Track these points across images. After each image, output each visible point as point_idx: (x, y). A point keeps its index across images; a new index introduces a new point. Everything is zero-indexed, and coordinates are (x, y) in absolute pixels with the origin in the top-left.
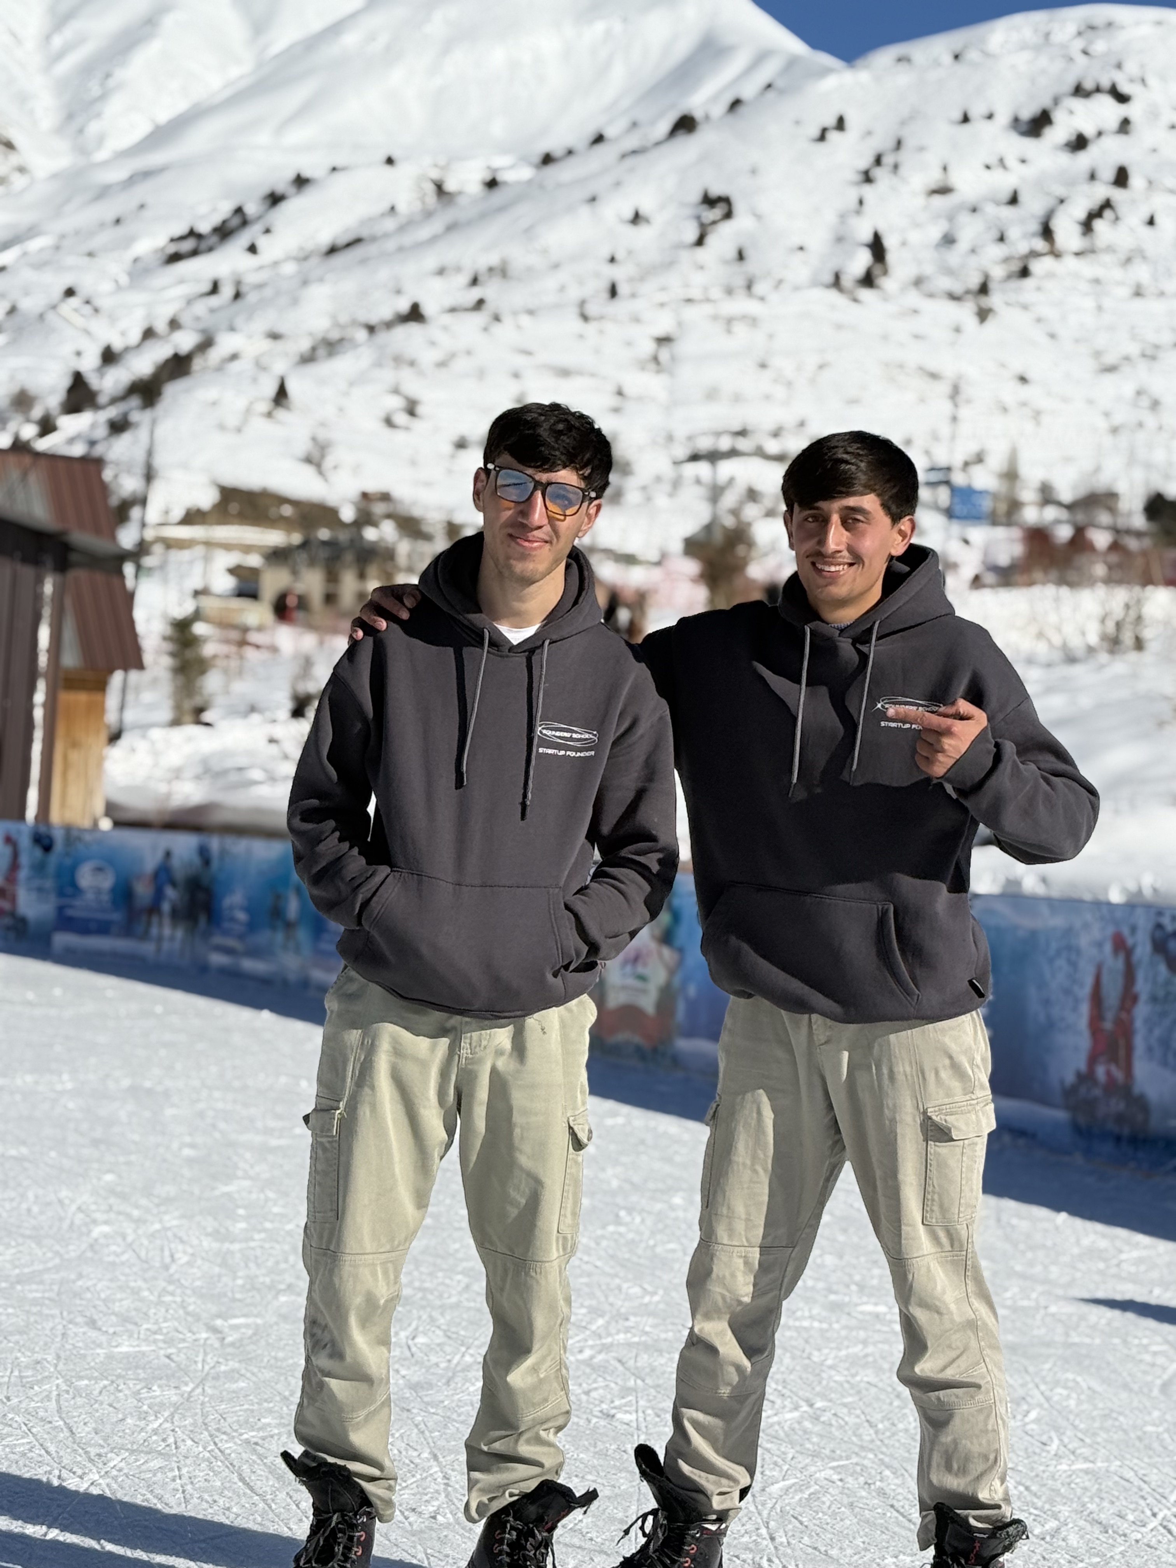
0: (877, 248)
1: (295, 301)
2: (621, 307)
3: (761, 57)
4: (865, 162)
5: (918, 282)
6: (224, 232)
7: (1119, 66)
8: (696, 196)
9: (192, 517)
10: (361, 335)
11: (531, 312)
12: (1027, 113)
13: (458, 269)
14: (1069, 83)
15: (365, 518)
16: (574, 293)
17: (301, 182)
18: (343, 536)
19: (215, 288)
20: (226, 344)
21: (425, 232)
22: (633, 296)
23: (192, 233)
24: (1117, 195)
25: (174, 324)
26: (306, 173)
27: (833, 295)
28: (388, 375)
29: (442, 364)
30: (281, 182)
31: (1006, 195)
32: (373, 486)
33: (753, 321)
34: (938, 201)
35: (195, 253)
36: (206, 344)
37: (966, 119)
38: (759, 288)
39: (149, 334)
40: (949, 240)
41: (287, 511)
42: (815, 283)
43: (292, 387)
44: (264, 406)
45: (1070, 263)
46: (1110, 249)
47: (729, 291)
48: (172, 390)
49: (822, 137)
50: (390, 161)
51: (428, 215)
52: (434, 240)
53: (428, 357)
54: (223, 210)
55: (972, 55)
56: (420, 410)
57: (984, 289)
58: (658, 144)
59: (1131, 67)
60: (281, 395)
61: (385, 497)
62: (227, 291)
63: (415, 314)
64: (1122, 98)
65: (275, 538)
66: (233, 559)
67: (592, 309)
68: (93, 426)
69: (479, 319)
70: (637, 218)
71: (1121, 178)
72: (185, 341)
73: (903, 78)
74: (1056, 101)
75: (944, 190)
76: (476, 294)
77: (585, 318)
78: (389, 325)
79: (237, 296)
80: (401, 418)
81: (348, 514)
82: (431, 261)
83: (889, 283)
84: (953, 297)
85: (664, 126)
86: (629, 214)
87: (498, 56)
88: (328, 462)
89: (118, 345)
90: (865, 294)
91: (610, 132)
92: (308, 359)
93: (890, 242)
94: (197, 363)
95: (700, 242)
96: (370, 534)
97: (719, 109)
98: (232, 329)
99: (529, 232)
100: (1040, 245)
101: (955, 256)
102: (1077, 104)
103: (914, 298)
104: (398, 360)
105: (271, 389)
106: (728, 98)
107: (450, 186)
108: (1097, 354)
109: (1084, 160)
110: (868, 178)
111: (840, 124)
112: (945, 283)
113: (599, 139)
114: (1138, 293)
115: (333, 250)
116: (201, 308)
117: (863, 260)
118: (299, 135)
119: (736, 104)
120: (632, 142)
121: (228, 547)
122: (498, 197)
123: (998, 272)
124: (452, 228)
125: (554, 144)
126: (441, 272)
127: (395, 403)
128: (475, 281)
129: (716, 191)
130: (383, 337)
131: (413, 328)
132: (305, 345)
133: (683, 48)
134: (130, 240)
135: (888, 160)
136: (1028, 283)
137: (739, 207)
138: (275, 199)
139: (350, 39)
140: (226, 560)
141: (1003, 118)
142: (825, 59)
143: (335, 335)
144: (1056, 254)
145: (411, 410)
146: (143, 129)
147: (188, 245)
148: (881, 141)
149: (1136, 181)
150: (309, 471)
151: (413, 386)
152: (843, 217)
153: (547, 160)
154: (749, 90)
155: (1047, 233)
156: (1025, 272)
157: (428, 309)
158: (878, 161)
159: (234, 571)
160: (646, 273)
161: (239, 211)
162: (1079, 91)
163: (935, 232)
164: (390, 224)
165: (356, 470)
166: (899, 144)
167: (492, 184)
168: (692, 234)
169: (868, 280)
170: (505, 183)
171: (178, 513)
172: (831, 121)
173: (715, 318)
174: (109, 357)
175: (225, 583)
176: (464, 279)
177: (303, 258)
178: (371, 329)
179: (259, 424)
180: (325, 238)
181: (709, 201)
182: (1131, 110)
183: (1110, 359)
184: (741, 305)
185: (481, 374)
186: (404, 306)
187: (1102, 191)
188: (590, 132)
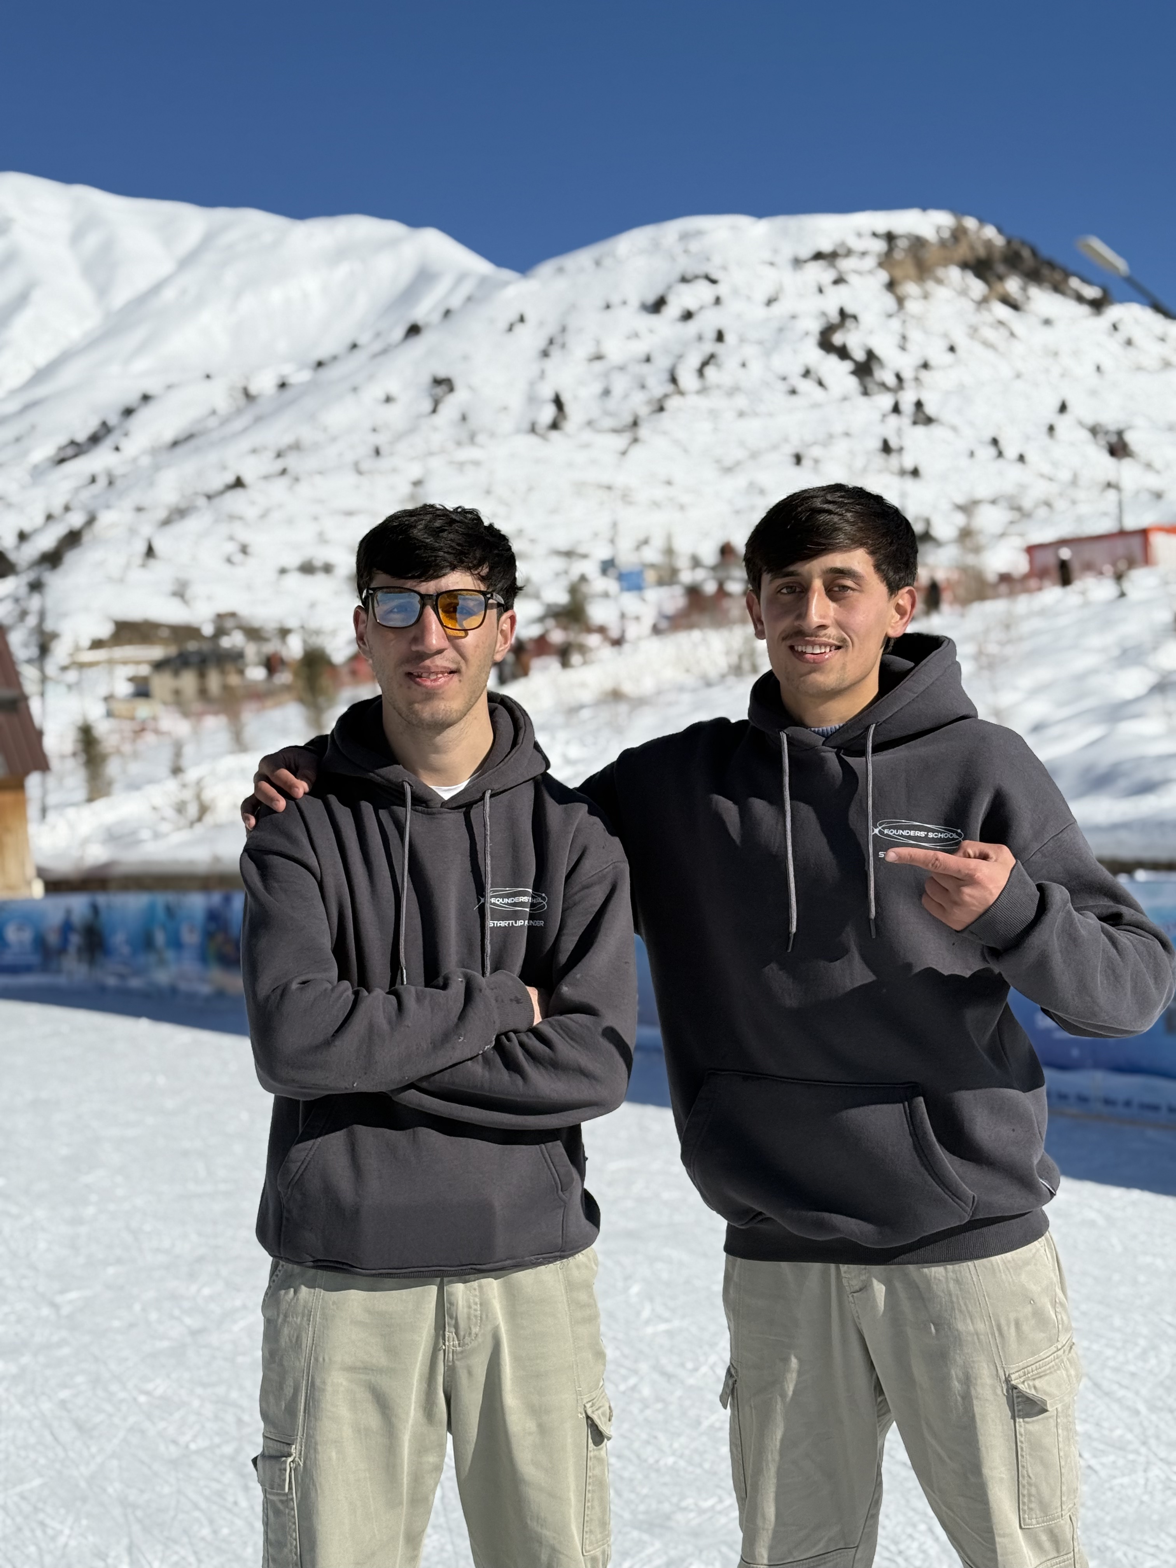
0: (558, 402)
1: (151, 484)
2: (384, 463)
3: (461, 278)
4: (542, 343)
5: (590, 423)
6: (95, 439)
7: (708, 259)
8: (425, 379)
9: (97, 644)
10: (202, 502)
11: (320, 473)
12: (651, 298)
13: (265, 448)
14: (676, 275)
15: (220, 632)
16: (350, 457)
17: (146, 398)
18: (206, 647)
19: (93, 480)
20: (106, 518)
21: (238, 424)
22: (392, 454)
23: (73, 443)
24: (719, 348)
25: (67, 509)
26: (150, 392)
27: (533, 440)
28: (224, 529)
29: (264, 516)
30: (131, 398)
31: (643, 356)
32: (223, 608)
33: (477, 463)
34: (598, 366)
35: (75, 456)
36: (91, 520)
37: (608, 307)
38: (481, 438)
39: (49, 517)
40: (607, 392)
41: (165, 633)
42: (518, 431)
43: (158, 546)
44: (138, 559)
45: (692, 400)
46: (718, 387)
47: (459, 444)
48: (71, 557)
49: (511, 328)
50: (208, 377)
51: (239, 412)
52: (245, 430)
53: (251, 513)
54: (92, 425)
55: (608, 262)
56: (250, 550)
57: (635, 424)
58: (397, 346)
59: (717, 260)
60: (150, 552)
61: (233, 615)
62: (102, 482)
63: (239, 483)
64: (714, 282)
65: (157, 652)
66: (130, 671)
67: (365, 466)
68: (17, 588)
69: (283, 482)
70: (388, 399)
71: (720, 337)
72: (76, 520)
73: (561, 284)
74: (669, 287)
75: (599, 357)
76: (279, 465)
77: (359, 472)
78: (222, 493)
79: (111, 483)
80: (238, 557)
81: (208, 630)
82: (245, 444)
83: (571, 425)
84: (615, 431)
85: (399, 332)
86: (382, 396)
87: (276, 295)
88: (189, 594)
89: (27, 527)
90: (554, 435)
91: (363, 340)
92: (166, 522)
93: (565, 398)
94: (86, 538)
95: (434, 411)
96: (226, 642)
97: (436, 317)
98: (108, 507)
99: (312, 417)
100: (670, 388)
101: (612, 403)
102: (684, 288)
103: (587, 436)
104: (232, 518)
105: (142, 548)
106: (442, 310)
107: (253, 390)
108: (718, 461)
109: (692, 327)
110: (545, 354)
111: (522, 319)
112: (608, 423)
113: (354, 346)
114: (741, 414)
115: (175, 444)
116: (85, 495)
117: (548, 413)
118: (141, 365)
119: (447, 313)
120: (377, 346)
121: (125, 663)
122: (288, 394)
123: (643, 411)
124: (258, 419)
125: (322, 353)
126: (254, 451)
127: (231, 548)
128: (279, 455)
129: (442, 374)
130: (216, 501)
131: (238, 493)
132: (162, 514)
133: (406, 276)
134: (26, 453)
135: (559, 340)
136: (664, 415)
137: (458, 383)
138: (128, 412)
139: (169, 294)
140: (124, 672)
141: (634, 302)
142: (506, 274)
143: (183, 505)
144: (681, 393)
145: (244, 550)
146: (27, 372)
147: (70, 451)
148: (551, 329)
149: (729, 337)
150: (176, 603)
151: (244, 535)
152: (532, 384)
153: (320, 364)
154: (455, 302)
155: (674, 380)
156: (661, 409)
157: (247, 478)
158: (551, 342)
159: (131, 679)
160: (399, 437)
161: (104, 424)
162: (684, 280)
163: (597, 388)
164: (213, 422)
165: (209, 598)
166: (564, 329)
167: (283, 385)
168: (427, 405)
169: (555, 426)
170: (291, 385)
171: (86, 642)
172: (516, 317)
173: (451, 463)
174: (23, 537)
175: (124, 688)
176: (271, 454)
177: (154, 451)
178: (209, 497)
179: (137, 575)
180: (169, 435)
181: (438, 382)
182: (722, 289)
183: (728, 462)
184: (468, 453)
185: (290, 521)
186: (230, 479)
187: (709, 347)
188: (348, 341)
